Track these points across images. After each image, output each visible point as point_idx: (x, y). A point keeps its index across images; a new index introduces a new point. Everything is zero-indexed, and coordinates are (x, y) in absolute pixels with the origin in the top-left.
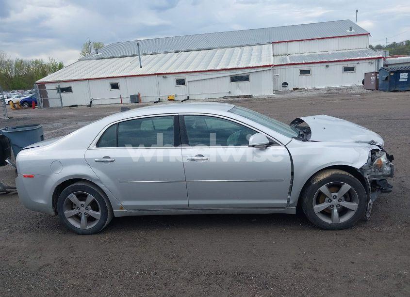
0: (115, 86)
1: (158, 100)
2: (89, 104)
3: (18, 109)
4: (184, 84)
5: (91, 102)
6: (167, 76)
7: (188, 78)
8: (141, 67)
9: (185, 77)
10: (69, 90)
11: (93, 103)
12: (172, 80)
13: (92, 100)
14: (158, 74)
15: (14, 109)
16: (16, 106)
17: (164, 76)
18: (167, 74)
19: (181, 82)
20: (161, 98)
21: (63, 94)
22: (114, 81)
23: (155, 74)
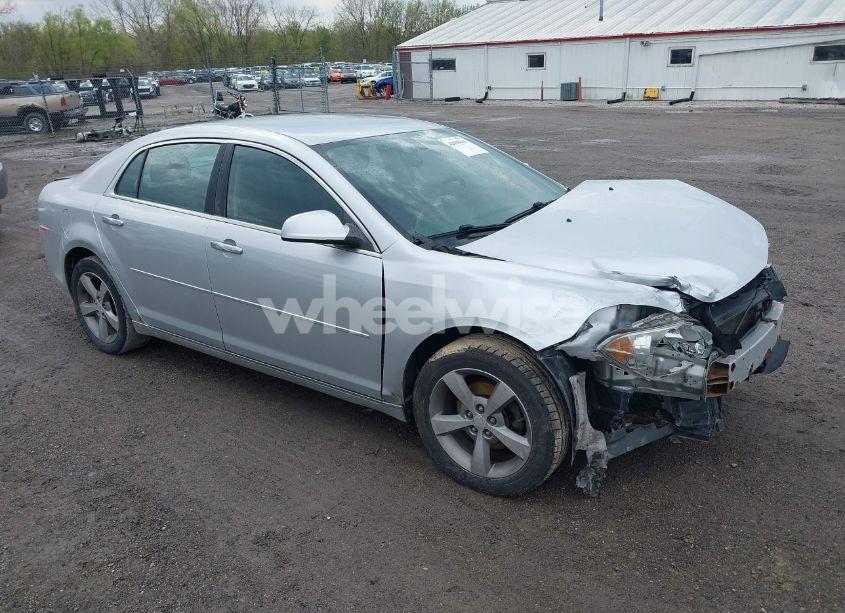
0: (537, 61)
1: (620, 97)
2: (483, 96)
3: (366, 98)
4: (688, 60)
5: (487, 94)
6: (650, 40)
7: (700, 47)
8: (601, 19)
9: (693, 44)
10: (449, 65)
11: (490, 96)
12: (662, 51)
13: (489, 88)
14: (632, 36)
15: (361, 97)
16: (366, 92)
17: (645, 40)
18: (652, 35)
19: (681, 57)
20: (629, 93)
21: (437, 74)
22: (537, 50)
23: (625, 36)
